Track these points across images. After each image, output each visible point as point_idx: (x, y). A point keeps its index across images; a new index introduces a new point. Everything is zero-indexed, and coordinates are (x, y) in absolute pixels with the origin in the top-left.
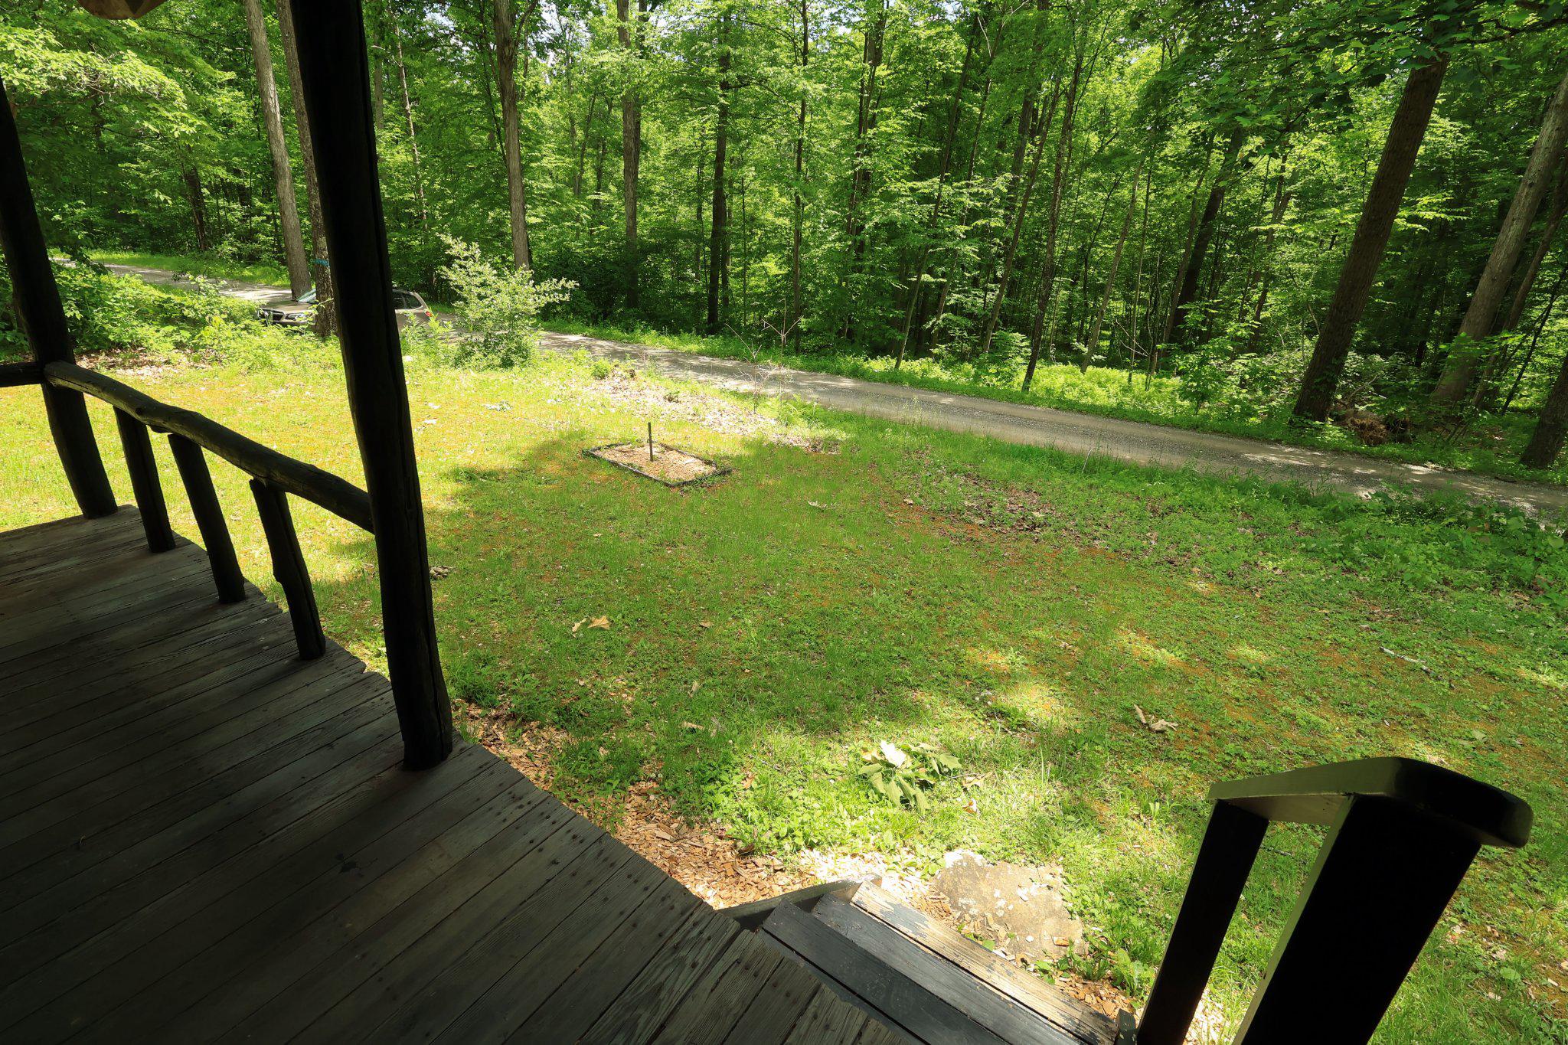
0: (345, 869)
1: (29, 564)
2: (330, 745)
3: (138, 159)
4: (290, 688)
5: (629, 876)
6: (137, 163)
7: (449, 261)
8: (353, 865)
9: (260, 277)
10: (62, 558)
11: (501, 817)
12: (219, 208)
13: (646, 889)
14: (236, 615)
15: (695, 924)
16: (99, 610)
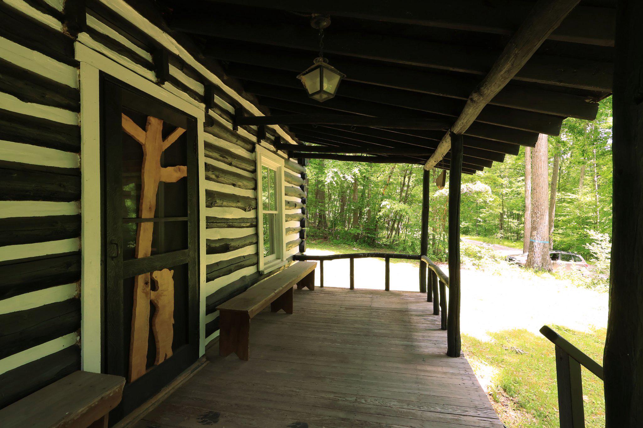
0: (423, 361)
1: (406, 297)
2: (435, 344)
3: (486, 208)
4: (435, 332)
5: (479, 395)
6: (486, 209)
7: (591, 241)
8: (425, 361)
9: (518, 246)
10: (412, 298)
11: (460, 372)
12: (509, 222)
13: (481, 399)
14: (434, 317)
15: (487, 411)
16: (412, 308)
